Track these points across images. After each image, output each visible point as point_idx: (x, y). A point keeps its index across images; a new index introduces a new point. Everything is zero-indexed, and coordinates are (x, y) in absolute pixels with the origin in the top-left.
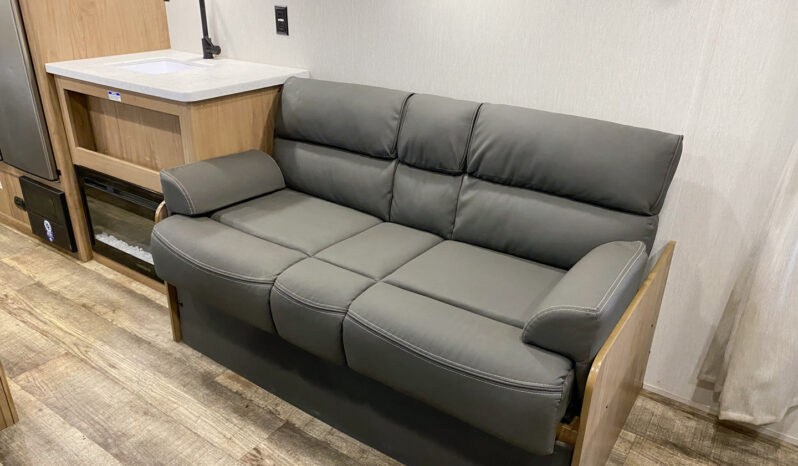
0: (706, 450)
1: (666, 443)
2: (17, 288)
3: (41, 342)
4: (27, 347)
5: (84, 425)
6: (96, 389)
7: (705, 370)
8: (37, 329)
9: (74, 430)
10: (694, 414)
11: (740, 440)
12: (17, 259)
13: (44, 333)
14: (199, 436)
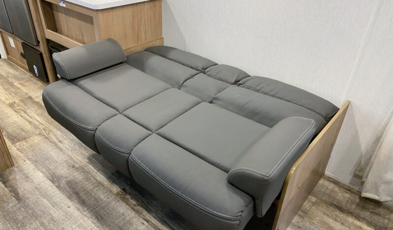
0: (352, 210)
1: (331, 204)
2: (20, 99)
3: (28, 127)
4: (21, 129)
5: (44, 170)
6: (51, 153)
7: (358, 169)
8: (27, 120)
9: (39, 172)
10: (349, 190)
11: (371, 207)
12: (21, 84)
13: (30, 122)
14: (97, 180)
